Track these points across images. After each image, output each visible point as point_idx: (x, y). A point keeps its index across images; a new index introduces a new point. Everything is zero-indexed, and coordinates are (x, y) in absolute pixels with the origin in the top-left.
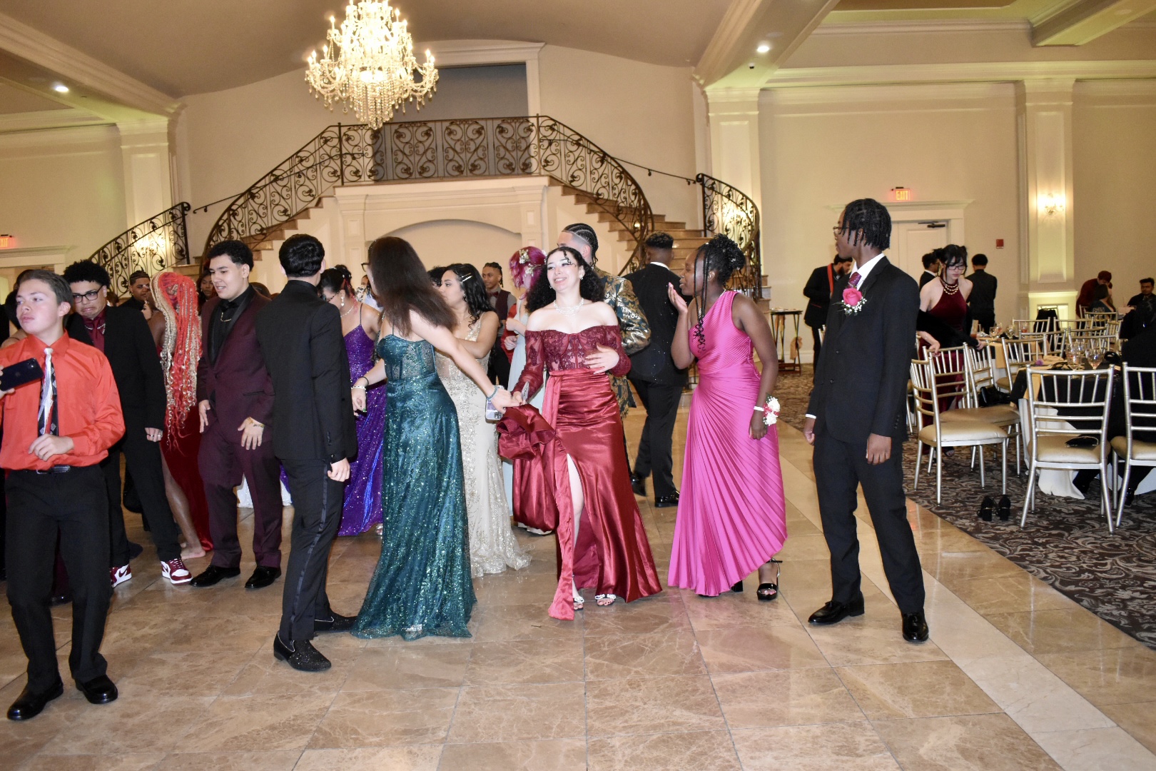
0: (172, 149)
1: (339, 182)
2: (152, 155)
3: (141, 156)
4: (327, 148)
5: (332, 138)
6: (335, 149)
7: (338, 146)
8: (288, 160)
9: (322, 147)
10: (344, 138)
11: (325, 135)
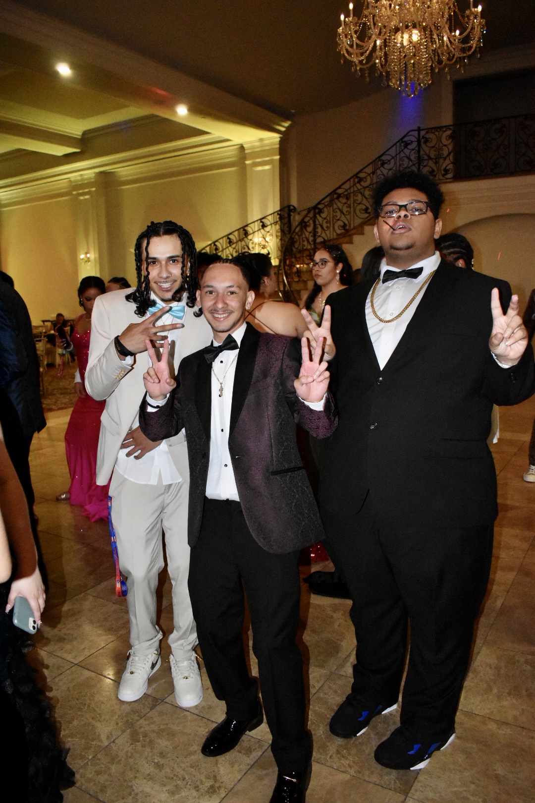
0: (282, 161)
2: (267, 167)
3: (259, 168)
4: (407, 151)
5: (412, 142)
6: (413, 152)
7: (417, 149)
8: (372, 163)
9: (402, 150)
10: (423, 140)
11: (406, 139)
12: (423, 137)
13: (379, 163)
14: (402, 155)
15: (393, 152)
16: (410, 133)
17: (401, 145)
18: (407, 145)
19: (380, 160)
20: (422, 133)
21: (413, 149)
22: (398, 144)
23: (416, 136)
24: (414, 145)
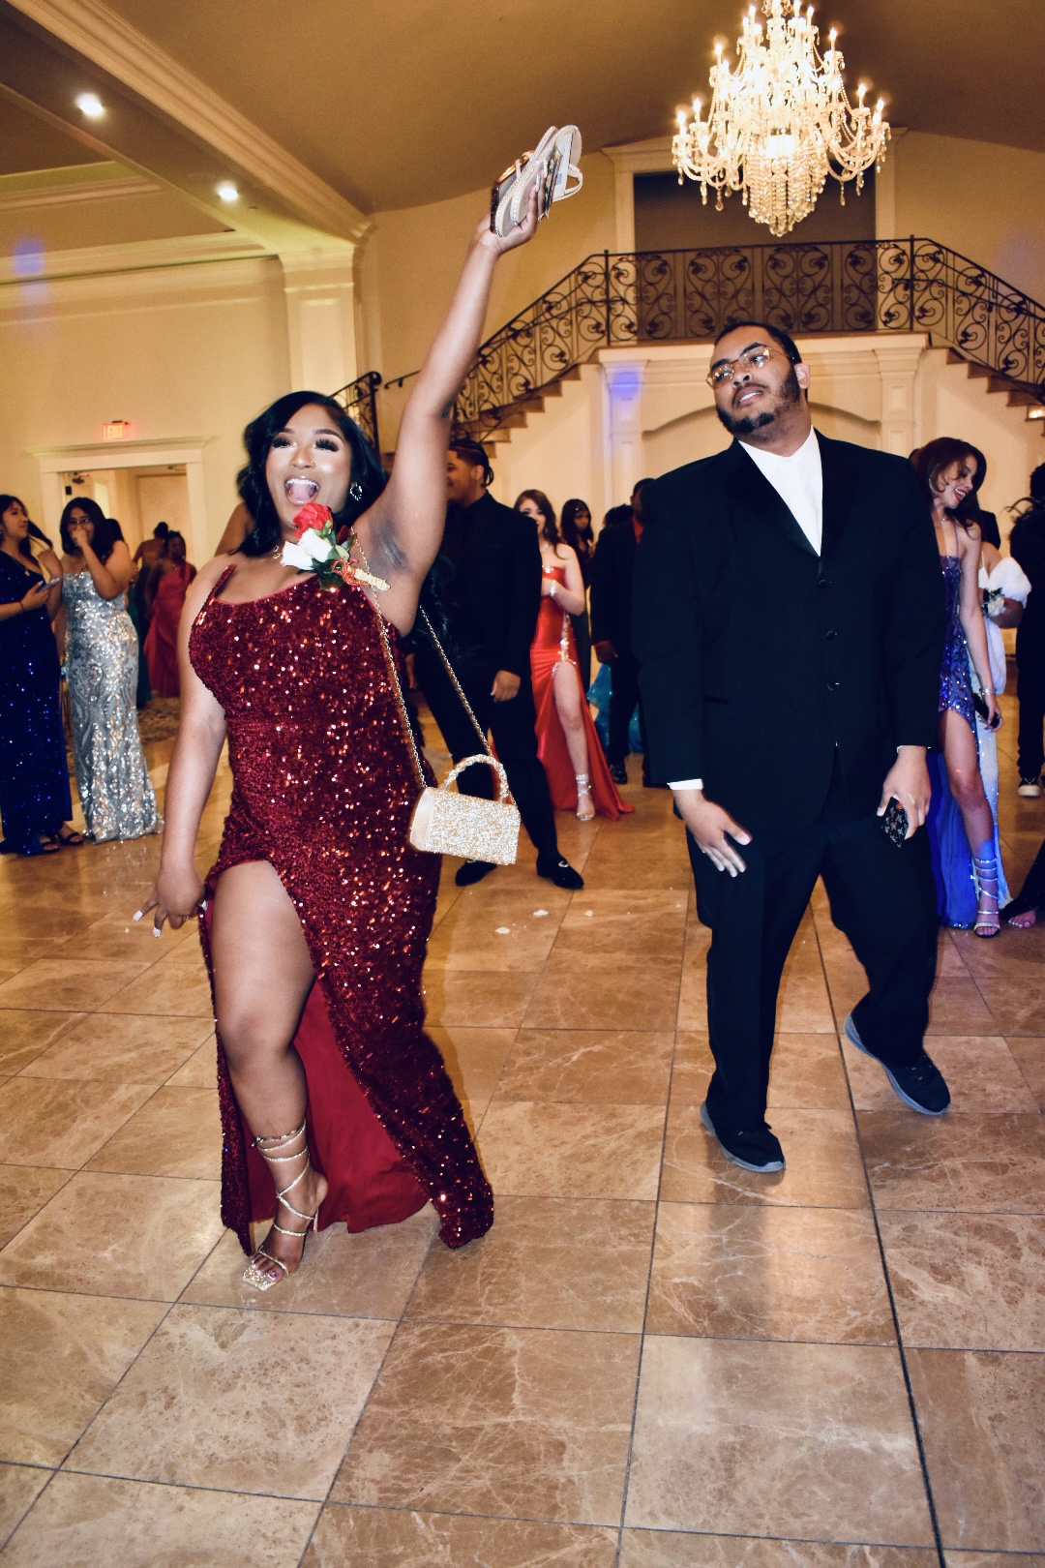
0: (358, 293)
1: (604, 342)
2: (329, 302)
3: (314, 303)
4: (588, 290)
5: (595, 274)
6: (599, 290)
7: (604, 286)
8: (532, 306)
9: (579, 286)
10: (613, 273)
11: (585, 269)
12: (614, 268)
13: (545, 306)
14: (579, 294)
15: (564, 289)
16: (594, 259)
17: (576, 279)
18: (586, 278)
19: (545, 302)
20: (612, 261)
21: (598, 287)
22: (573, 277)
23: (603, 265)
24: (600, 279)
